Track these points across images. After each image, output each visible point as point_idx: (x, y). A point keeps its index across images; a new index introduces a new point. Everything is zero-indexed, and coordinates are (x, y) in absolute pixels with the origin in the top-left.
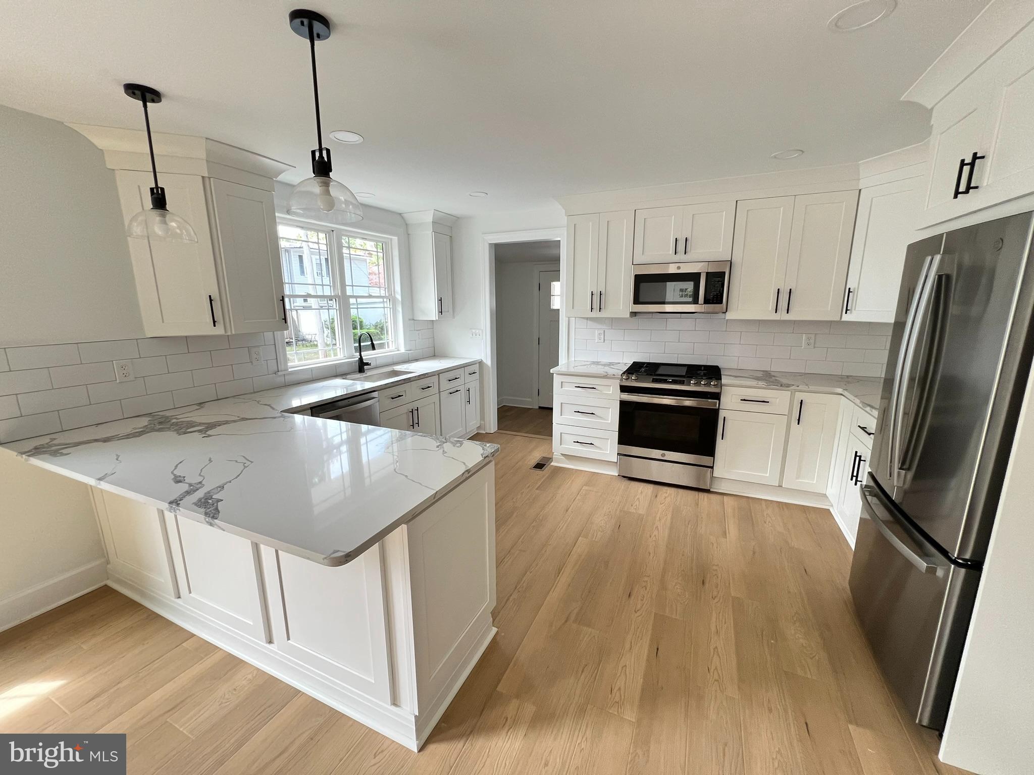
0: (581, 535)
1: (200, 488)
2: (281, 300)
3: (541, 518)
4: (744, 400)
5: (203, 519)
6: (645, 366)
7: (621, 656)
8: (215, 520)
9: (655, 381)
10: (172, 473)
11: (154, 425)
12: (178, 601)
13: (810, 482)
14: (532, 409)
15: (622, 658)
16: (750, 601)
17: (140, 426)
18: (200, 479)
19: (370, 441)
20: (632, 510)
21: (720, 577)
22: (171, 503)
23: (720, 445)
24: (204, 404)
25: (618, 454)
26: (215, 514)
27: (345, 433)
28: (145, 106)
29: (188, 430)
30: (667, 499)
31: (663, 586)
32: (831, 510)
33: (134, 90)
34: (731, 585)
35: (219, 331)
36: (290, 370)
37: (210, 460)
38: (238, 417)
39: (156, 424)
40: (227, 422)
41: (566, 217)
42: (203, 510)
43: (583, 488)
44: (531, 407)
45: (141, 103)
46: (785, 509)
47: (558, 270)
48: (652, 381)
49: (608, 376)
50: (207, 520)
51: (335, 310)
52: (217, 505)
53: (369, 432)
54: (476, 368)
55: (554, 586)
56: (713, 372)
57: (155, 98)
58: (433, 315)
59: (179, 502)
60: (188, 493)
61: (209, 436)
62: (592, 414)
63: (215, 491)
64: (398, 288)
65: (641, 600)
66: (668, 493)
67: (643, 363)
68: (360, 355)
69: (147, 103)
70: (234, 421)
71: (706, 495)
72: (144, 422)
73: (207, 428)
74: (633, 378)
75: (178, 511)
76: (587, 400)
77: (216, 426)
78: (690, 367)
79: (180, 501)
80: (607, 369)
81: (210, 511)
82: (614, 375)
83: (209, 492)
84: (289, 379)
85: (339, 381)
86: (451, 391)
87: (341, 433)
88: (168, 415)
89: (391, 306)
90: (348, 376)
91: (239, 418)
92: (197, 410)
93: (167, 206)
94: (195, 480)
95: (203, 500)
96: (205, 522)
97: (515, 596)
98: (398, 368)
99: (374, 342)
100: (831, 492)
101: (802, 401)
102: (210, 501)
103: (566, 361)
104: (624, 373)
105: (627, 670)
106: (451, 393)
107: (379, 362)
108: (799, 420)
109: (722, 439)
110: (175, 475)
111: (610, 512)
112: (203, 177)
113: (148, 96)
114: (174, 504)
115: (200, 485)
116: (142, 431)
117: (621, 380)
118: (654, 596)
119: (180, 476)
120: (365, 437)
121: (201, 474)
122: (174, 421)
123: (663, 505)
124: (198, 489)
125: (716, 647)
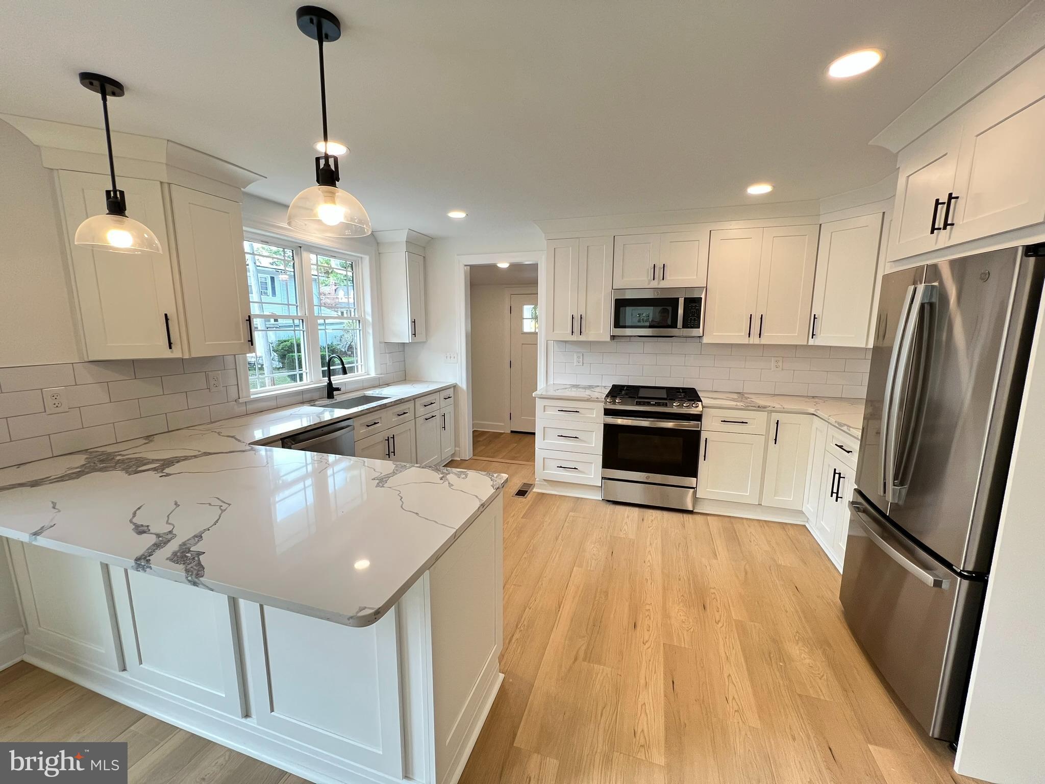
0: (576, 564)
1: (171, 539)
2: (247, 320)
3: (531, 548)
4: (724, 421)
5: (184, 577)
6: (625, 389)
7: (638, 695)
8: (201, 579)
9: (638, 404)
10: (131, 521)
11: (94, 463)
12: (124, 674)
13: (787, 499)
14: (504, 433)
15: (639, 696)
16: (752, 623)
17: (76, 466)
18: (170, 528)
19: (337, 472)
20: (622, 535)
21: (718, 599)
22: (137, 559)
23: (703, 466)
24: (152, 437)
25: (602, 477)
26: (199, 571)
27: (311, 465)
28: (104, 100)
29: (140, 469)
30: (654, 522)
31: (666, 615)
32: (807, 526)
33: (92, 80)
34: (731, 608)
35: (176, 353)
36: (252, 397)
37: (176, 504)
38: (199, 451)
39: (96, 462)
40: (186, 458)
41: (546, 242)
42: (182, 566)
43: (570, 515)
44: (503, 432)
45: (100, 95)
46: (766, 528)
47: (535, 292)
48: (636, 404)
49: (592, 399)
50: (189, 578)
51: (302, 332)
52: (199, 559)
53: (336, 462)
54: (450, 392)
55: (557, 621)
56: (691, 395)
57: (117, 90)
58: (406, 338)
59: (148, 558)
60: (157, 546)
61: (168, 475)
62: (576, 437)
63: (192, 542)
64: (368, 308)
65: (647, 630)
66: (654, 517)
67: (624, 386)
68: (330, 379)
69: (107, 96)
70: (195, 457)
71: (690, 516)
72: (80, 460)
73: (163, 465)
74: (617, 401)
75: (148, 569)
76: (570, 424)
77: (173, 463)
78: (669, 390)
79: (149, 556)
80: (588, 392)
81: (192, 567)
82: (597, 398)
83: (184, 544)
84: (250, 407)
85: (307, 409)
86: (427, 416)
87: (307, 465)
88: (109, 451)
89: (361, 328)
90: (317, 403)
91: (200, 453)
92: (145, 444)
93: (126, 212)
94: (163, 528)
95: (178, 554)
96: (187, 582)
97: (517, 636)
98: (370, 393)
99: (346, 366)
100: (808, 508)
101: (778, 421)
102: (189, 555)
103: (545, 386)
104: (607, 396)
105: (647, 707)
106: (426, 419)
107: (349, 388)
108: (776, 440)
109: (705, 460)
110: (134, 524)
111: (600, 538)
112: (161, 183)
113: (109, 88)
114: (142, 561)
115: (170, 536)
116: (80, 471)
117: (605, 403)
118: (659, 625)
119: (142, 525)
120: (332, 469)
121: (169, 522)
122: (118, 458)
123: (651, 528)
124: (169, 541)
125: (730, 675)
